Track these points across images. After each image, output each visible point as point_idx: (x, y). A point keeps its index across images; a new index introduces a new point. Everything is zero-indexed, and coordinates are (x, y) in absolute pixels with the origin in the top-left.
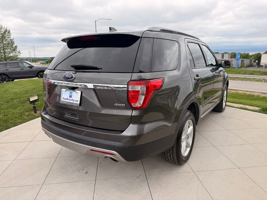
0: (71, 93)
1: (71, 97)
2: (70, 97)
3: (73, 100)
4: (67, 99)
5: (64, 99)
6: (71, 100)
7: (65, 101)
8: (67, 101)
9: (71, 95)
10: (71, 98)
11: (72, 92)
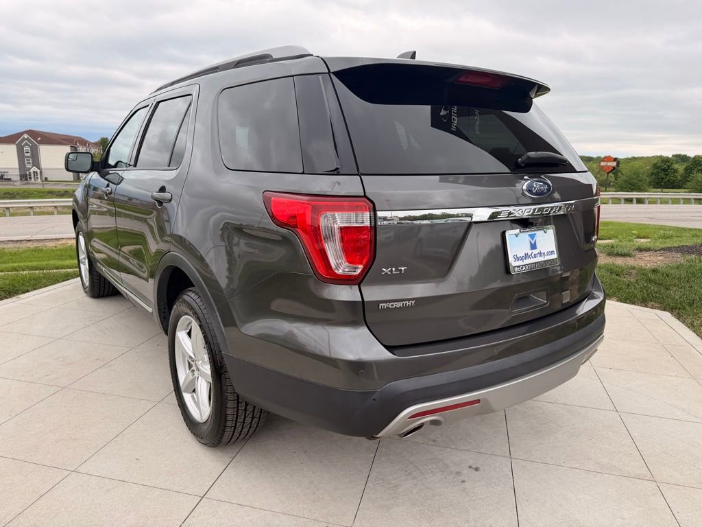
0: (532, 237)
1: (536, 248)
2: (532, 249)
3: (541, 254)
4: (527, 256)
5: (517, 259)
6: (536, 256)
7: (523, 264)
8: (527, 261)
9: (533, 242)
10: (535, 252)
11: (534, 233)
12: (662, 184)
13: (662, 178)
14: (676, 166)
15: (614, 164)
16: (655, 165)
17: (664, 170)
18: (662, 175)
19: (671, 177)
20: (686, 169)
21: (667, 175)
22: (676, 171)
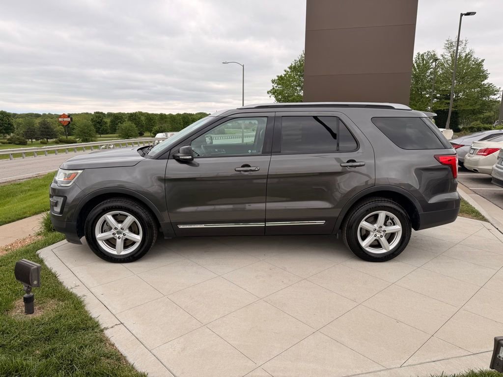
12: (100, 132)
13: (99, 128)
14: (105, 120)
15: (69, 119)
16: (92, 119)
17: (98, 123)
18: (98, 126)
19: (104, 127)
20: (111, 122)
21: (101, 126)
22: (106, 123)
